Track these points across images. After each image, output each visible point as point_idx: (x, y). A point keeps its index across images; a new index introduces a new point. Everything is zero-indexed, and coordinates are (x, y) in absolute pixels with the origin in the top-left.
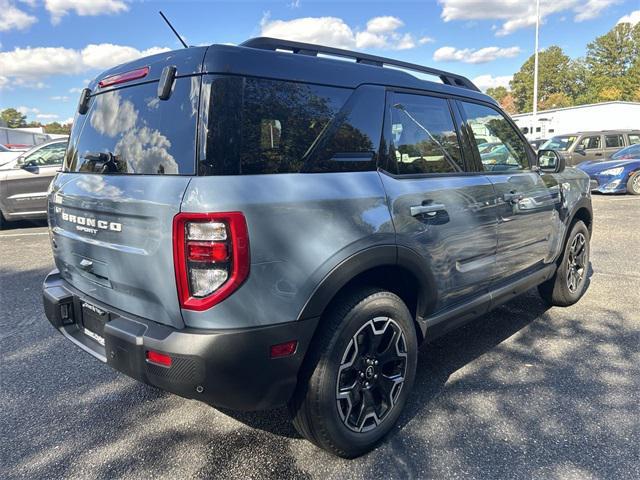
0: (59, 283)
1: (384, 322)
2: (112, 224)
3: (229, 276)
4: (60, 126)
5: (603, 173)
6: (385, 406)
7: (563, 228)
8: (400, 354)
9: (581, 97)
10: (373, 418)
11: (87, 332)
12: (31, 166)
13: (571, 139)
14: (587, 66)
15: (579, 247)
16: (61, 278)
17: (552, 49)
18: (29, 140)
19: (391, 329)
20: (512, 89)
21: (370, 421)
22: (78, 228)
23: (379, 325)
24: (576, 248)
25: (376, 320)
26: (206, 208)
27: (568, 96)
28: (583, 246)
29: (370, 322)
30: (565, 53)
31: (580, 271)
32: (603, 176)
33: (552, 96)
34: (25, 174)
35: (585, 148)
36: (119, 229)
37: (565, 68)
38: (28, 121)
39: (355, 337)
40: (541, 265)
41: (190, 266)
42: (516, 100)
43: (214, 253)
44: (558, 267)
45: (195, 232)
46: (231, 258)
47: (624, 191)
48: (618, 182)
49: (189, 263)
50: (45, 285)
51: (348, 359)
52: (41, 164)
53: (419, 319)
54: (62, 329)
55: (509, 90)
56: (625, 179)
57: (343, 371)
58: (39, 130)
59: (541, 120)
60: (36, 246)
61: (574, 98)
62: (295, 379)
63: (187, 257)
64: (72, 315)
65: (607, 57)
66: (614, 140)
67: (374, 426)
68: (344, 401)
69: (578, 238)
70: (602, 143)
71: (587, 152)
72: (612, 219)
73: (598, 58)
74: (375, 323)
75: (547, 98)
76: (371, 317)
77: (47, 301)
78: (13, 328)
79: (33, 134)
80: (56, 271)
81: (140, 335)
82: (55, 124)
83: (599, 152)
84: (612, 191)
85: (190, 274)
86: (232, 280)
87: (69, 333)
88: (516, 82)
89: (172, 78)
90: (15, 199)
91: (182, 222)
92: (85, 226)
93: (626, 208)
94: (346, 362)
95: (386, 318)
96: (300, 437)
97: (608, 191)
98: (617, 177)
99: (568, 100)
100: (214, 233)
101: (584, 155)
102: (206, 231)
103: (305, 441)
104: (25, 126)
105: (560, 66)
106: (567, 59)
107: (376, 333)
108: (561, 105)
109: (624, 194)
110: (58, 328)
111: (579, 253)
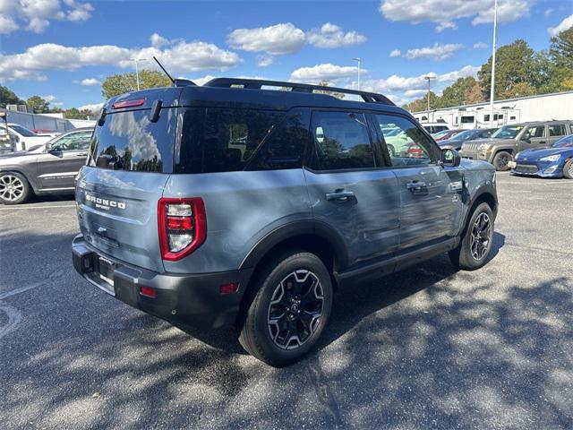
0: (83, 243)
1: (305, 274)
2: (119, 204)
3: (193, 239)
4: (77, 111)
5: (542, 159)
6: (306, 333)
7: (465, 208)
8: (318, 297)
9: (545, 87)
10: (296, 340)
11: (102, 277)
12: (56, 151)
13: (518, 128)
14: (550, 58)
15: (483, 224)
16: (84, 240)
17: (517, 42)
18: (52, 125)
19: (310, 279)
20: (480, 79)
21: (294, 342)
22: (97, 206)
23: (301, 276)
24: (480, 226)
25: (299, 272)
26: (179, 195)
27: (532, 85)
28: (487, 223)
29: (294, 273)
30: (530, 46)
31: (485, 243)
32: (543, 162)
33: (517, 85)
34: (51, 157)
35: (530, 136)
36: (124, 207)
37: (529, 59)
38: (51, 108)
39: (282, 283)
40: (447, 237)
41: (168, 232)
42: (484, 89)
43: (184, 224)
44: (462, 239)
45: (173, 211)
46: (194, 228)
47: (560, 175)
48: (555, 167)
49: (167, 230)
50: (73, 245)
51: (276, 298)
52: (64, 149)
53: (335, 273)
54: (86, 275)
55: (477, 79)
56: (562, 165)
57: (272, 305)
58: (60, 116)
59: (504, 108)
60: (61, 216)
61: (537, 88)
62: (238, 308)
63: (167, 227)
64: (92, 265)
65: (569, 50)
66: (558, 129)
67: (297, 346)
68: (273, 327)
69: (482, 216)
70: (546, 132)
71: (532, 140)
72: (539, 200)
73: (561, 51)
74: (298, 275)
75: (512, 87)
76: (295, 270)
77: (75, 255)
78: (46, 278)
79: (55, 119)
80: (81, 235)
81: (136, 277)
82: (74, 109)
83: (543, 140)
84: (550, 175)
85: (169, 238)
86: (195, 242)
87: (89, 277)
88: (484, 72)
89: (159, 107)
90: (43, 178)
91: (164, 204)
92: (102, 204)
93: (558, 190)
94: (275, 300)
95: (306, 271)
96: (248, 354)
97: (545, 175)
98: (555, 163)
99: (531, 89)
100: (184, 211)
101: (530, 142)
102: (180, 209)
103: (251, 357)
104: (48, 112)
105: (525, 58)
106: (531, 52)
107: (299, 281)
108: (525, 94)
109: (561, 178)
110: (82, 275)
111: (484, 229)
